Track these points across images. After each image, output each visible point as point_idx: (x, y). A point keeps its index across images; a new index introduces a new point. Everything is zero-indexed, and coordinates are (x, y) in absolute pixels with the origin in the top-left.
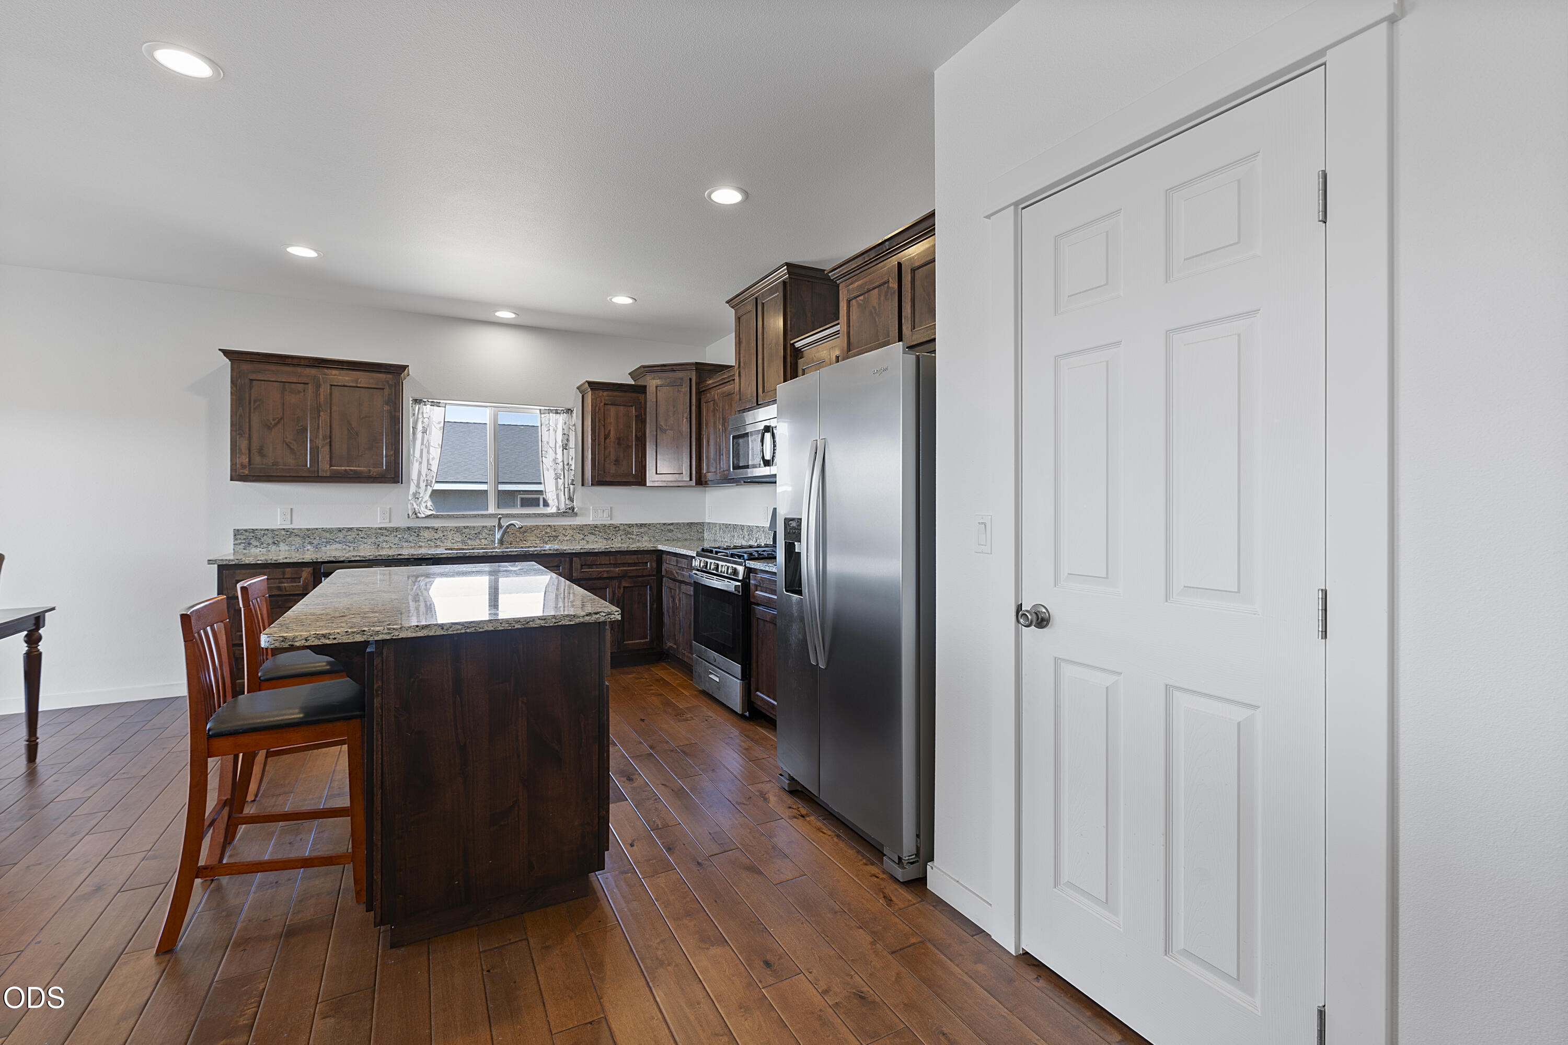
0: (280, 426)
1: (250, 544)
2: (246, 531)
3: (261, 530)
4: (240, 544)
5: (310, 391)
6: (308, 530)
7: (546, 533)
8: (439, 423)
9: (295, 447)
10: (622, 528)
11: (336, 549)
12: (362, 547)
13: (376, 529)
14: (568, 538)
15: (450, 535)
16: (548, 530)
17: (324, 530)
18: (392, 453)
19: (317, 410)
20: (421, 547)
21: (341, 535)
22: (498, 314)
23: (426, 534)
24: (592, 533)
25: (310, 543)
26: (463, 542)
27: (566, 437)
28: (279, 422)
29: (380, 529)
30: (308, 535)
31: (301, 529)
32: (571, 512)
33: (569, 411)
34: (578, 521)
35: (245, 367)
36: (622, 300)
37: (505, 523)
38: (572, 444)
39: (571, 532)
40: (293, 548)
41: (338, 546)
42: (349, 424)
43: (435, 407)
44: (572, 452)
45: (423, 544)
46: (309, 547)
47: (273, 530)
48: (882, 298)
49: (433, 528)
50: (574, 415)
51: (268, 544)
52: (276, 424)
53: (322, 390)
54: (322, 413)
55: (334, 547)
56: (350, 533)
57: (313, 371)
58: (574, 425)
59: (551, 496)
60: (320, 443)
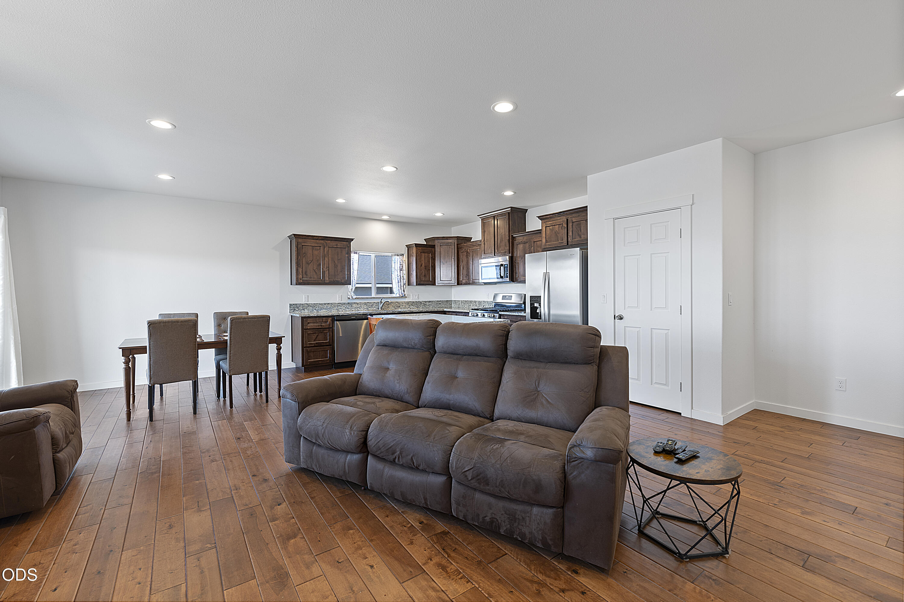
0: (312, 263)
1: (295, 310)
2: (293, 304)
3: (299, 304)
4: (292, 310)
5: (322, 249)
6: (314, 304)
7: (396, 305)
8: (357, 260)
9: (317, 271)
10: (423, 303)
11: (324, 312)
12: (332, 311)
13: (337, 303)
14: (403, 307)
15: (362, 305)
16: (397, 304)
17: (320, 304)
18: (349, 273)
19: (324, 257)
20: (353, 311)
21: (325, 306)
22: (382, 217)
23: (354, 305)
24: (412, 305)
25: (315, 309)
26: (367, 309)
27: (402, 266)
28: (311, 262)
29: (339, 303)
30: (314, 306)
31: (312, 304)
32: (404, 297)
33: (403, 255)
34: (406, 300)
35: (300, 240)
36: (439, 214)
37: (383, 301)
38: (404, 268)
39: (404, 304)
40: (310, 311)
41: (325, 310)
42: (334, 262)
43: (355, 254)
44: (404, 272)
45: (353, 310)
46: (315, 311)
47: (302, 304)
48: (560, 228)
49: (357, 303)
50: (405, 256)
51: (301, 310)
52: (311, 263)
53: (325, 249)
54: (326, 258)
55: (323, 311)
56: (328, 305)
57: (322, 241)
58: (405, 261)
59: (395, 290)
60: (325, 270)
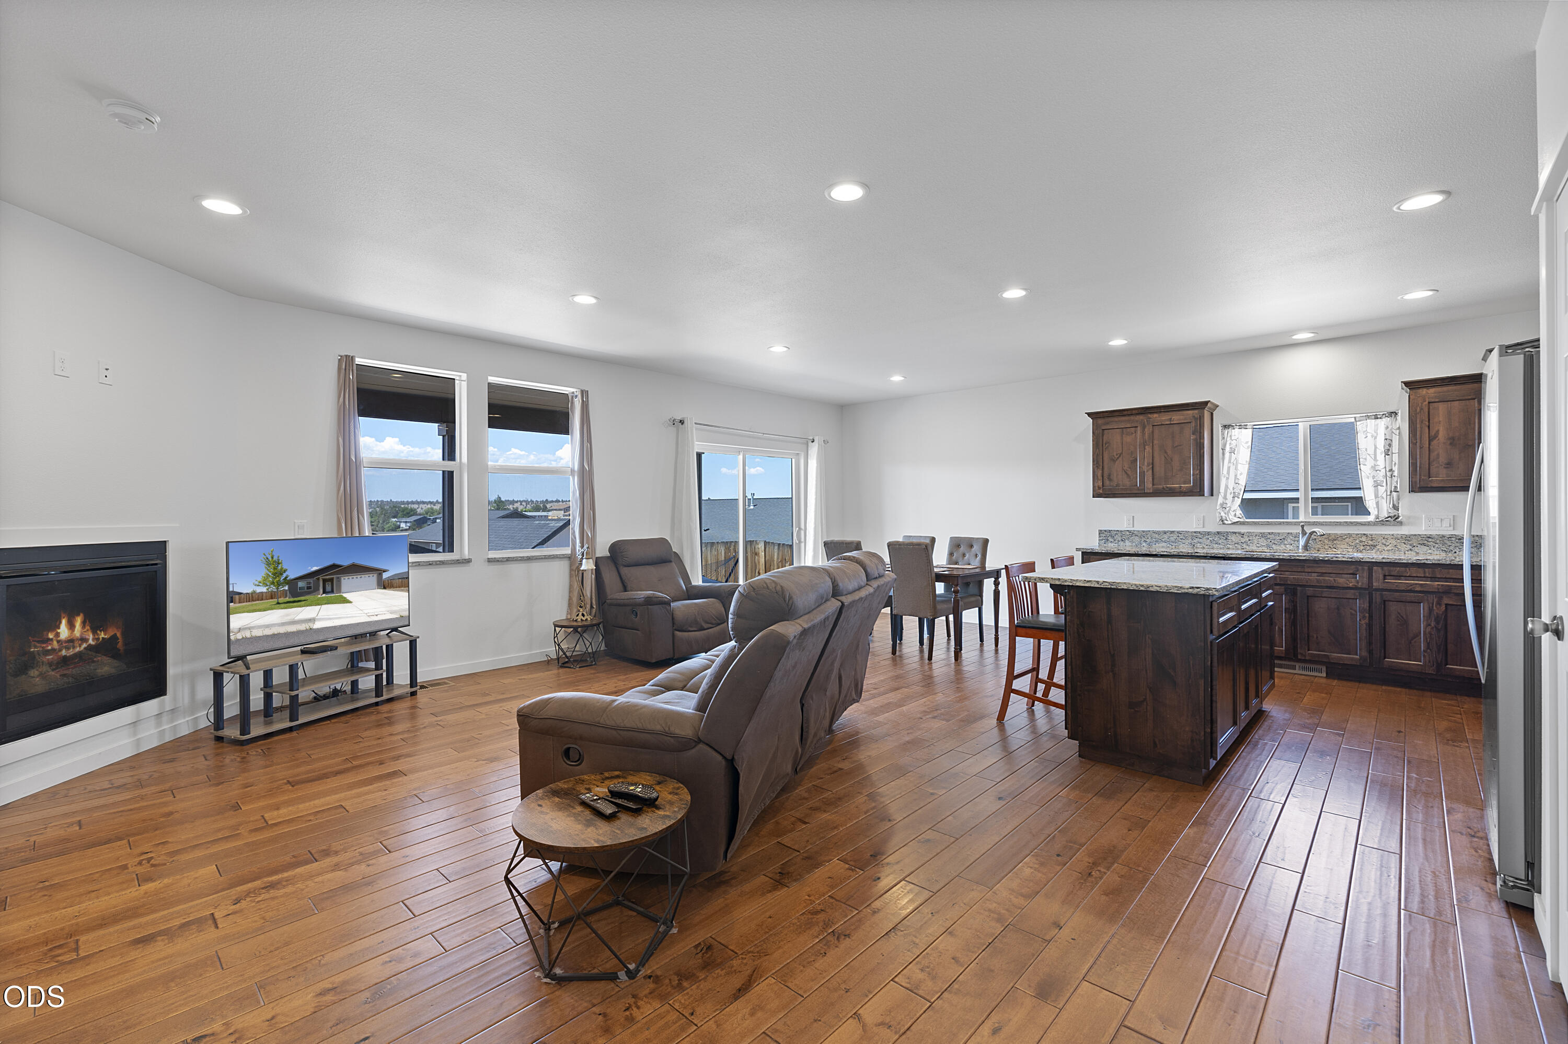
0: (1120, 459)
1: (1108, 540)
2: (1105, 531)
3: (1114, 531)
4: (1102, 540)
5: (1139, 432)
6: (1143, 532)
7: (1361, 542)
8: (1247, 442)
9: (1129, 473)
11: (1163, 547)
12: (1181, 546)
13: (1192, 532)
14: (1388, 548)
15: (1255, 540)
16: (1364, 539)
17: (1154, 532)
18: (1198, 472)
19: (1144, 445)
20: (1229, 549)
21: (1166, 536)
22: (1294, 337)
23: (1233, 538)
24: (1424, 545)
25: (1145, 541)
26: (1268, 546)
27: (1388, 442)
28: (1120, 456)
29: (1195, 532)
30: (1143, 534)
31: (1139, 531)
32: (1394, 519)
33: (1393, 414)
34: (1404, 531)
35: (1100, 421)
36: (1419, 295)
37: (1308, 530)
38: (1395, 448)
39: (1394, 542)
40: (1134, 544)
41: (1164, 544)
42: (1166, 452)
43: (1243, 430)
44: (1395, 458)
45: (1231, 547)
46: (1144, 544)
47: (1121, 531)
49: (1239, 533)
50: (1399, 418)
51: (1119, 541)
52: (1118, 458)
53: (1146, 430)
54: (1147, 447)
55: (1161, 545)
56: (1172, 535)
57: (1141, 417)
58: (1399, 428)
59: (1370, 504)
60: (1145, 468)
